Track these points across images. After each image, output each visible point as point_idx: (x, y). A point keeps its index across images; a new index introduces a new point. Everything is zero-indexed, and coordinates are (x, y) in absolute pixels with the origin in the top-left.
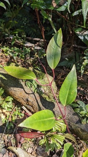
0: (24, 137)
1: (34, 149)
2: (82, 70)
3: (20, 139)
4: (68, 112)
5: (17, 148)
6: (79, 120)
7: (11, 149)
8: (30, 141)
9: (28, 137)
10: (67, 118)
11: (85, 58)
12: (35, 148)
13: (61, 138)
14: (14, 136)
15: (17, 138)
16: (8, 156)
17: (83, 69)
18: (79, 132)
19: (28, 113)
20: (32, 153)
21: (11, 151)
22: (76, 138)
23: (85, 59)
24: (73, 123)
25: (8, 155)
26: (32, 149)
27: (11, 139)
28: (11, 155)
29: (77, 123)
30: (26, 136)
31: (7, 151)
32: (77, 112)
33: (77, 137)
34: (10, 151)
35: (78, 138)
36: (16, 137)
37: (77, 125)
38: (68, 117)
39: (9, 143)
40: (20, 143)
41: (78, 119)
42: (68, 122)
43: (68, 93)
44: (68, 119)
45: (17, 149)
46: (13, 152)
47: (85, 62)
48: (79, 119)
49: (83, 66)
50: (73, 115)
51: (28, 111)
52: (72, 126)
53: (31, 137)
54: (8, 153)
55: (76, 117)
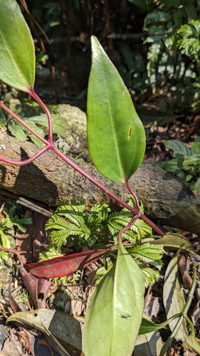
0: (48, 276)
1: (86, 301)
2: (151, 74)
3: (40, 285)
4: (150, 175)
5: (36, 311)
6: (183, 190)
7: (19, 319)
8: (68, 282)
9: (57, 273)
10: (151, 190)
11: (149, 40)
12: (87, 297)
13: (154, 251)
14: (19, 285)
15: (30, 287)
16: (17, 343)
17: (151, 71)
18: (194, 215)
19: (39, 211)
20: (83, 312)
21: (23, 326)
22: (190, 238)
23: (150, 44)
24: (169, 202)
25: (19, 340)
26: (80, 303)
27: (14, 294)
28: (27, 337)
29: (180, 197)
30: (51, 273)
31: (13, 331)
32: (173, 171)
33: (191, 235)
34: (20, 328)
35: (194, 236)
36: (25, 284)
37: (182, 203)
38: (153, 188)
39: (10, 306)
40: (41, 296)
41: (180, 186)
42: (155, 202)
43: (119, 142)
44: (155, 195)
45: (36, 315)
46: (30, 327)
47: (153, 51)
48: (184, 185)
49: (151, 65)
50: (164, 179)
51: (38, 209)
52: (171, 211)
53: (67, 270)
54: (17, 334)
55: (173, 181)
